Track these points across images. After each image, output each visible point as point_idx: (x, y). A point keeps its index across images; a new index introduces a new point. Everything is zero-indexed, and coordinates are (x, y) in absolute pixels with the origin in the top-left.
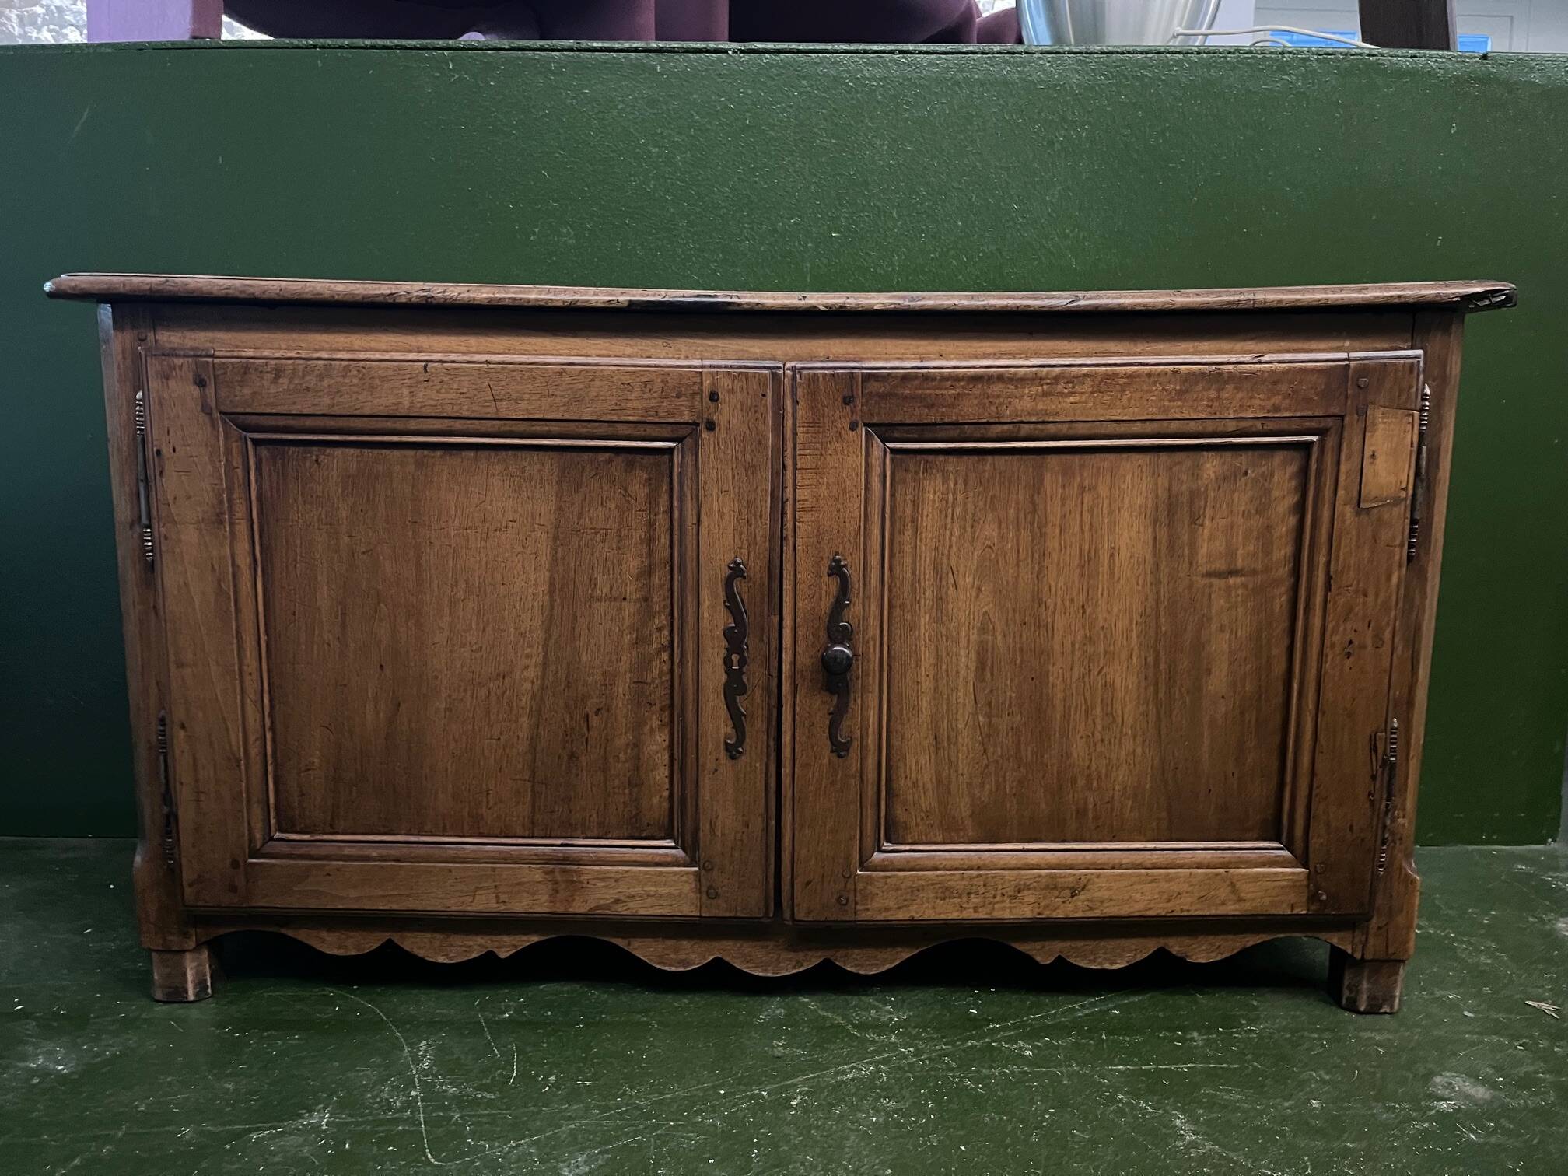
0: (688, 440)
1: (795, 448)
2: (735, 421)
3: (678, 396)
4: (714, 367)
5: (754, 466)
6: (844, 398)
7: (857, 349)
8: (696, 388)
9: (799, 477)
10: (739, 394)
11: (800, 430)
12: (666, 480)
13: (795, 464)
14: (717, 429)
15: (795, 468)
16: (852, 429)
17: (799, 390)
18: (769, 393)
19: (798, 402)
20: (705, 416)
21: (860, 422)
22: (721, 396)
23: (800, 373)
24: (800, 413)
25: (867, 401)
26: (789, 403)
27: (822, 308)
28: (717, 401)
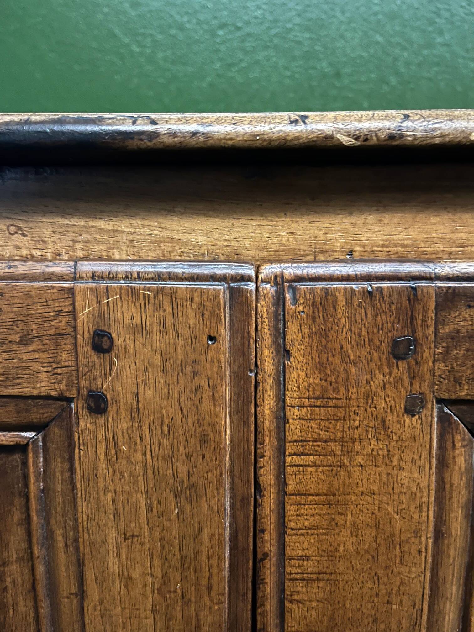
0: (55, 430)
1: (281, 451)
2: (150, 393)
3: (24, 341)
4: (102, 277)
5: (193, 486)
6: (395, 344)
7: (413, 234)
8: (62, 323)
9: (291, 510)
10: (156, 336)
11: (293, 413)
12: (18, 502)
13: (282, 482)
14: (112, 410)
15: (282, 493)
16: (410, 411)
17: (292, 327)
18: (225, 333)
19: (287, 353)
20: (85, 383)
21: (430, 397)
22: (119, 341)
23: (294, 289)
24: (292, 376)
25: (447, 350)
26: (268, 354)
27: (346, 140)
28: (108, 351)
